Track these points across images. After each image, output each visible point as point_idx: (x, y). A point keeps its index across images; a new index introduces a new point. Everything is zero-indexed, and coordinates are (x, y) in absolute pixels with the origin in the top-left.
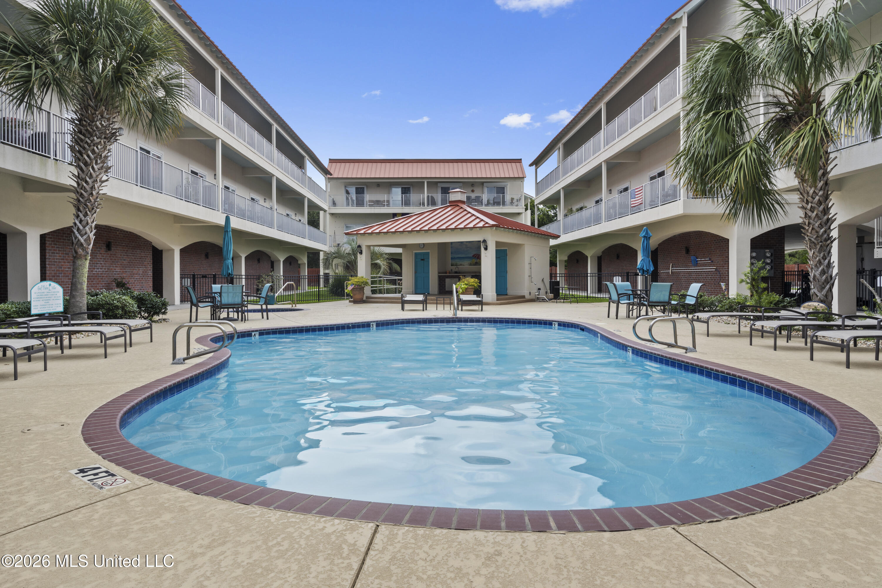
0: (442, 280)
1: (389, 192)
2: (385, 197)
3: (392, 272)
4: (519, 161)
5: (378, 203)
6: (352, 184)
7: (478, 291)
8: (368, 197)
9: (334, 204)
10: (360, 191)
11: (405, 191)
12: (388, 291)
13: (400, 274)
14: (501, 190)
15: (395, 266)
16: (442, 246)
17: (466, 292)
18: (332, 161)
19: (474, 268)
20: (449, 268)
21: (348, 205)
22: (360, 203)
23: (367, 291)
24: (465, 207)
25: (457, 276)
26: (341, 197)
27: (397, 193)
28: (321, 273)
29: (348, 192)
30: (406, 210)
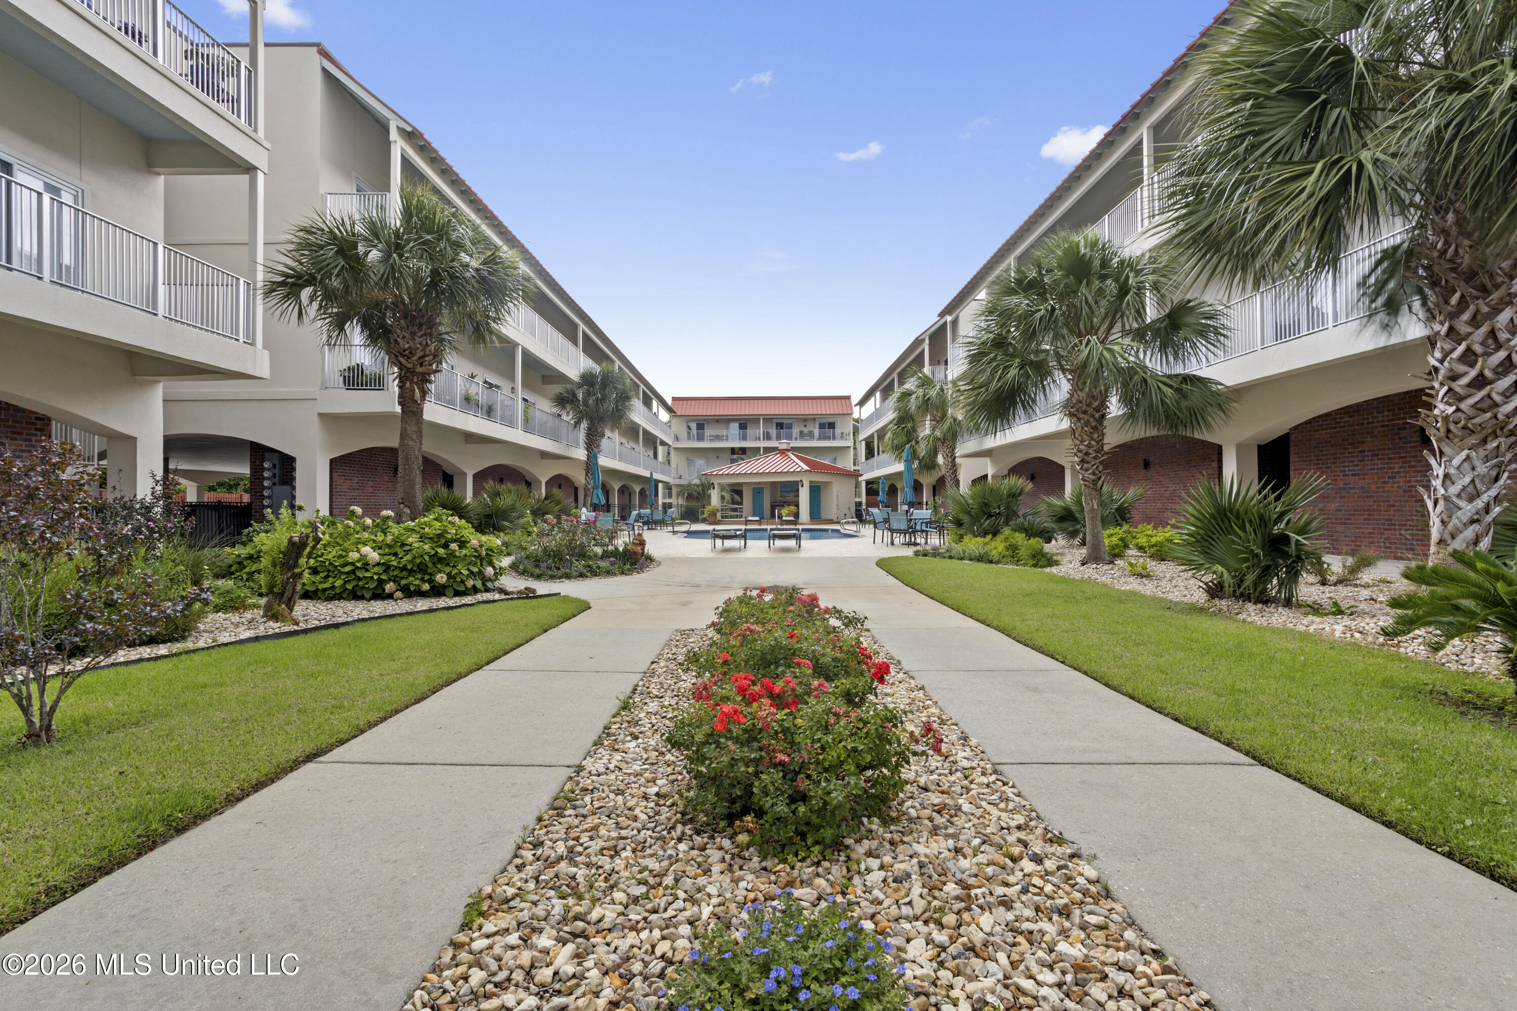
0: (773, 508)
1: (728, 428)
2: (724, 432)
3: (733, 502)
4: (848, 398)
5: (718, 438)
6: (693, 421)
7: (797, 515)
8: (708, 432)
9: (677, 439)
10: (700, 427)
11: (743, 426)
12: (731, 517)
13: (741, 504)
14: (832, 426)
15: (737, 498)
16: (773, 484)
17: (788, 515)
18: (674, 399)
19: (794, 499)
20: (779, 499)
21: (689, 438)
22: (700, 438)
23: (719, 515)
24: (790, 454)
25: (782, 505)
26: (683, 433)
27: (735, 427)
28: (660, 503)
29: (689, 427)
30: (744, 444)
